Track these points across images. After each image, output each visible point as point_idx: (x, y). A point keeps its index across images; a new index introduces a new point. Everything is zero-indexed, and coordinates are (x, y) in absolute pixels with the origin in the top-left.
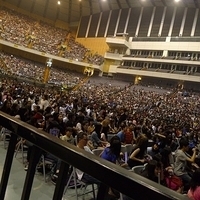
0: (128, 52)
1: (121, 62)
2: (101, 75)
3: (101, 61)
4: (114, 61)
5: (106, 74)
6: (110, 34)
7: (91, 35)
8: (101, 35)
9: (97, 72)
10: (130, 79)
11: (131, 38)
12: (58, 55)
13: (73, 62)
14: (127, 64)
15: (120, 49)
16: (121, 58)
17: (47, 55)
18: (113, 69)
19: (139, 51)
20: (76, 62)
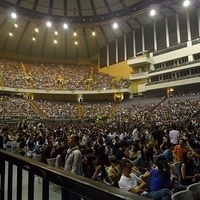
0: (152, 68)
1: (148, 79)
2: (131, 97)
3: (128, 83)
4: (140, 80)
5: (136, 95)
6: (130, 56)
7: (113, 62)
8: (121, 59)
9: (126, 95)
10: (161, 93)
11: (151, 54)
12: (86, 89)
13: (102, 92)
14: (155, 79)
15: (144, 67)
16: (147, 75)
17: (76, 92)
18: (142, 88)
19: (163, 63)
20: (105, 91)
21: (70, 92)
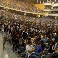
0: (52, 8)
1: (50, 11)
2: (43, 17)
3: (43, 12)
4: (47, 11)
5: (44, 16)
7: (39, 3)
8: (42, 3)
9: (41, 16)
10: (53, 17)
11: (53, 3)
12: (28, 11)
13: (33, 13)
14: (52, 12)
15: (49, 7)
16: (50, 10)
17: (24, 12)
18: (47, 14)
19: (56, 7)
21: (22, 11)
